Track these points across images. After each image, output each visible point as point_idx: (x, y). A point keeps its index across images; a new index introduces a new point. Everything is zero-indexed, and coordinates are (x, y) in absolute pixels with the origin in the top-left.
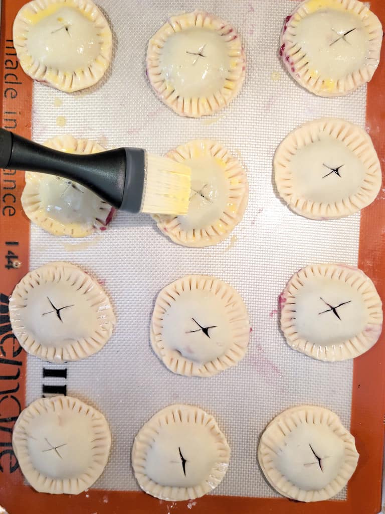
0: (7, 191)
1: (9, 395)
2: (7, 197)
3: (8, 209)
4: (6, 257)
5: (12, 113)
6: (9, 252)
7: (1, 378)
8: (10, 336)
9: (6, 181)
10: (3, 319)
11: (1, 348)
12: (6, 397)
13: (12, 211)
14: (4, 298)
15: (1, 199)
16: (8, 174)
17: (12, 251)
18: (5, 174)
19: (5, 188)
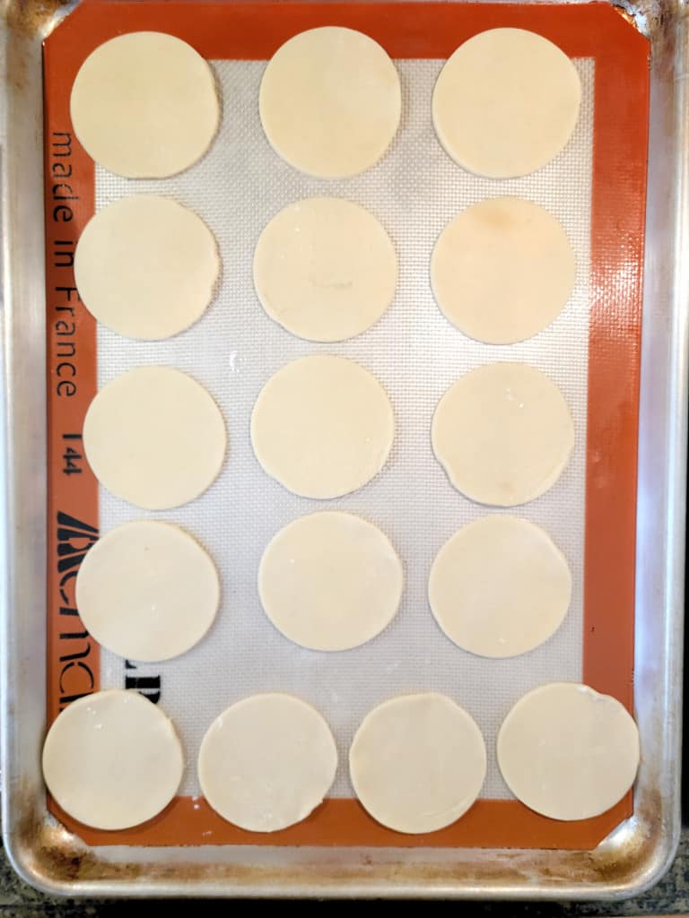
0: (64, 360)
1: (76, 661)
2: (64, 367)
3: (64, 386)
4: (66, 457)
5: (66, 243)
6: (69, 450)
7: (64, 636)
8: (75, 574)
9: (60, 344)
10: (64, 549)
11: (62, 591)
12: (72, 664)
13: (71, 389)
14: (63, 518)
15: (54, 371)
16: (64, 334)
17: (74, 448)
18: (59, 334)
19: (59, 355)
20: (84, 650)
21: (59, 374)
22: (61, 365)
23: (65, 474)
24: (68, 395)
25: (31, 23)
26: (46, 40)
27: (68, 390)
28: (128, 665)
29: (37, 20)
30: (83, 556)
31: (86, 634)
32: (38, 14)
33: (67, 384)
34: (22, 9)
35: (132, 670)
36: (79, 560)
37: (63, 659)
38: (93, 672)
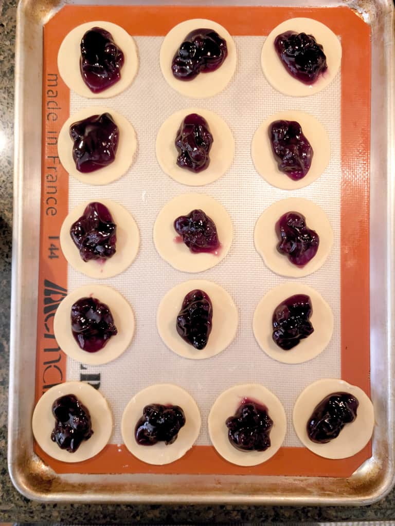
0: (50, 196)
1: (53, 364)
3: (50, 210)
4: (51, 249)
5: (53, 132)
6: (52, 245)
7: (46, 350)
8: (53, 315)
9: (49, 187)
10: (47, 301)
11: (46, 325)
12: (50, 366)
13: (54, 212)
14: (47, 283)
15: (45, 202)
16: (51, 181)
17: (54, 244)
18: (48, 181)
19: (48, 193)
20: (58, 358)
21: (47, 203)
22: (49, 199)
23: (50, 259)
24: (53, 215)
25: (38, 16)
26: (47, 25)
27: (52, 212)
28: (82, 368)
29: (40, 14)
30: (59, 304)
31: (59, 349)
32: (41, 11)
33: (52, 209)
34: (33, 8)
35: (84, 370)
36: (56, 307)
37: (45, 363)
38: (62, 371)
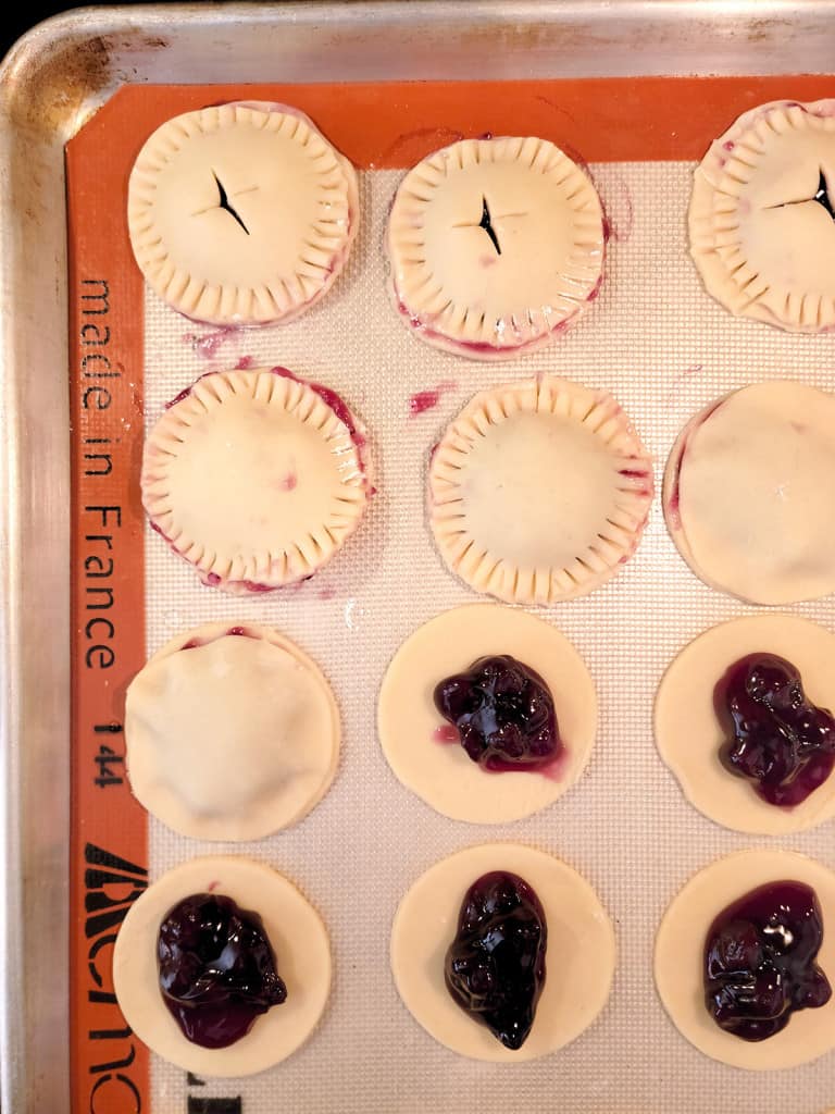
0: (95, 614)
1: (113, 1073)
2: (95, 626)
3: (97, 653)
4: (97, 760)
5: (100, 441)
6: (103, 749)
7: (93, 1035)
8: (113, 938)
9: (89, 590)
10: (95, 901)
11: (92, 966)
12: (108, 1078)
13: (107, 657)
14: (94, 854)
15: (81, 631)
16: (97, 575)
17: (111, 747)
18: (89, 575)
19: (89, 607)
20: (125, 1057)
21: (89, 635)
22: (92, 622)
23: (98, 786)
24: (103, 666)
25: (48, 118)
26: (70, 142)
27: (102, 660)
28: (192, 1080)
29: (56, 114)
30: (125, 911)
31: (128, 1032)
32: (57, 105)
33: (100, 651)
34: (34, 99)
35: (199, 1088)
36: (121, 915)
37: (93, 1070)
38: (140, 1090)
